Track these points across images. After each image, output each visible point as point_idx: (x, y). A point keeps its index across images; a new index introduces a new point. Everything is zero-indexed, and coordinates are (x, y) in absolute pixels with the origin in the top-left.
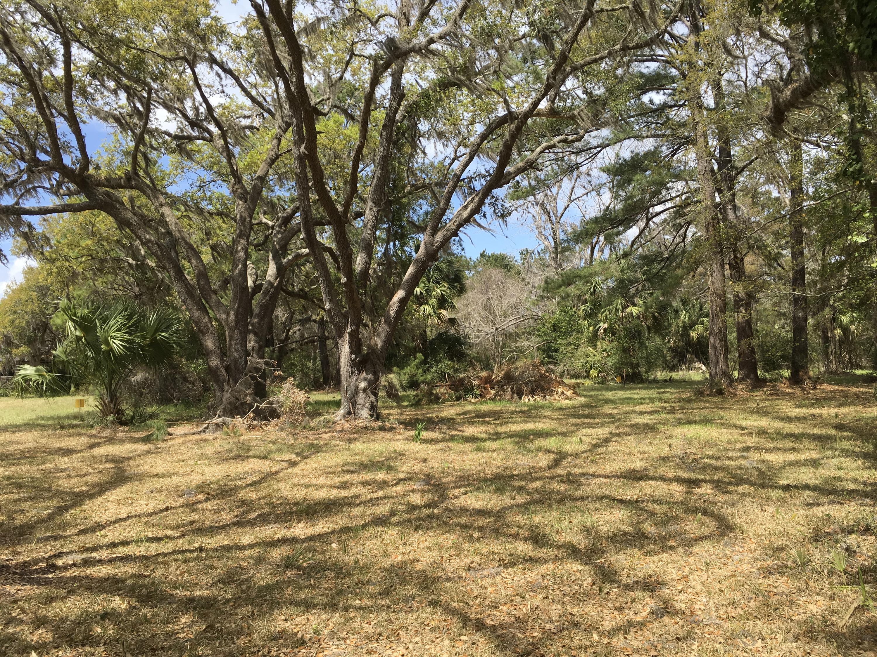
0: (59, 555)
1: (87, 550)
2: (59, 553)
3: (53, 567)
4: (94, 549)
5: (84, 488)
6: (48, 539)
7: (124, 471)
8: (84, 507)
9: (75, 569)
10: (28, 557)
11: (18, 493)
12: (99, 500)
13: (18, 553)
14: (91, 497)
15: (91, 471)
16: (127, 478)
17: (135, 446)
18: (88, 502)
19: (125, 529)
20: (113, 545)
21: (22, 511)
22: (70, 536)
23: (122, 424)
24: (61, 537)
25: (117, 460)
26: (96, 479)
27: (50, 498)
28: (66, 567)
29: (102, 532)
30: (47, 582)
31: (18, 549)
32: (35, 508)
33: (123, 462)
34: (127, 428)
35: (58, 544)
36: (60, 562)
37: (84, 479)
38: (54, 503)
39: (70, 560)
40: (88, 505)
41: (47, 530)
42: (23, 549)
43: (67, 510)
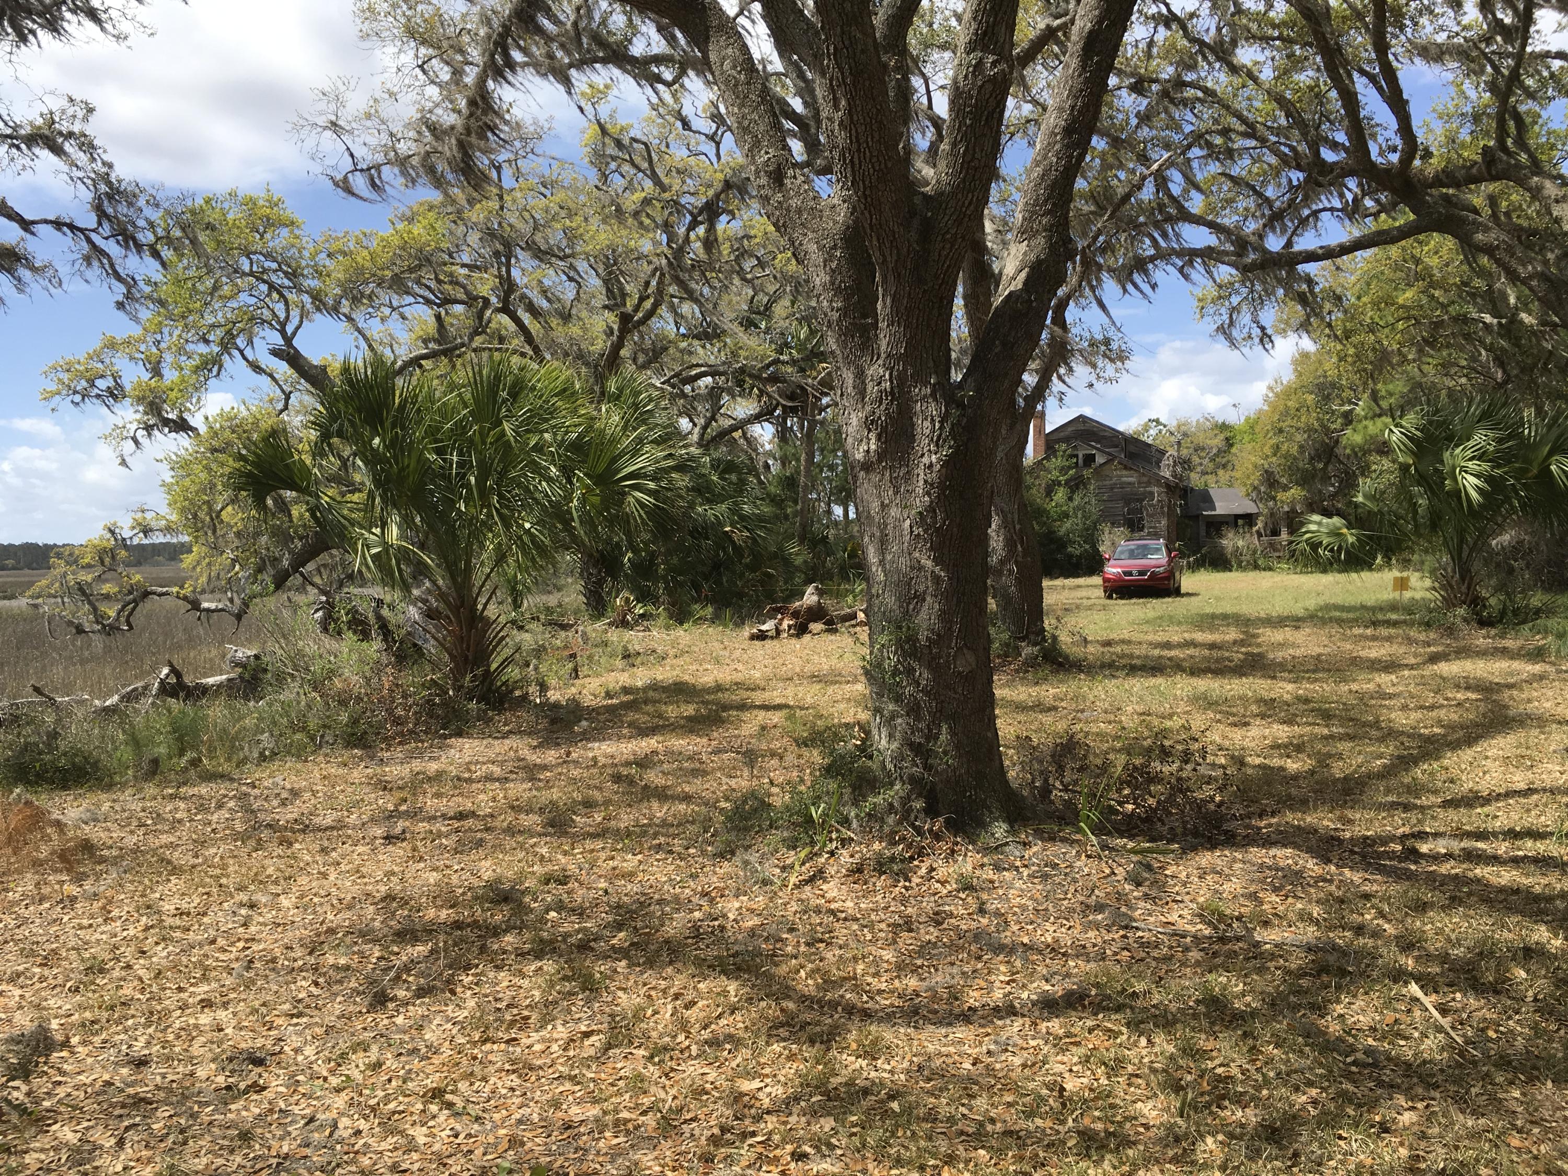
0: (1422, 836)
1: (1469, 835)
2: (1420, 832)
3: (1413, 854)
4: (1481, 835)
5: (1437, 730)
6: (1394, 806)
7: (1506, 707)
8: (1446, 762)
9: (1452, 862)
10: (1368, 829)
11: (1327, 726)
12: (1467, 754)
13: (1351, 822)
14: (1455, 746)
15: (1442, 701)
16: (1514, 720)
17: (1516, 665)
18: (1449, 754)
19: (1528, 811)
20: (1512, 835)
21: (1340, 757)
22: (1430, 807)
23: (1483, 623)
24: (1415, 807)
25: (1487, 689)
26: (1454, 717)
27: (1382, 740)
28: (1435, 858)
29: (1487, 809)
30: (1410, 876)
31: (1350, 814)
32: (1360, 753)
33: (1498, 692)
34: (1493, 632)
35: (1414, 816)
36: (1424, 848)
37: (1434, 714)
38: (1389, 749)
39: (1441, 846)
40: (1450, 759)
41: (1388, 791)
42: (1358, 816)
43: (1416, 764)
